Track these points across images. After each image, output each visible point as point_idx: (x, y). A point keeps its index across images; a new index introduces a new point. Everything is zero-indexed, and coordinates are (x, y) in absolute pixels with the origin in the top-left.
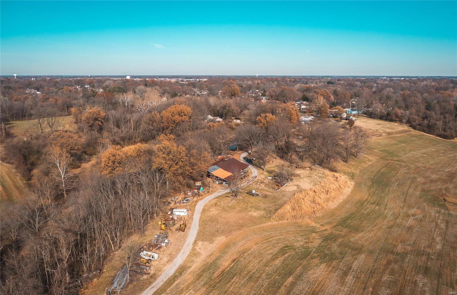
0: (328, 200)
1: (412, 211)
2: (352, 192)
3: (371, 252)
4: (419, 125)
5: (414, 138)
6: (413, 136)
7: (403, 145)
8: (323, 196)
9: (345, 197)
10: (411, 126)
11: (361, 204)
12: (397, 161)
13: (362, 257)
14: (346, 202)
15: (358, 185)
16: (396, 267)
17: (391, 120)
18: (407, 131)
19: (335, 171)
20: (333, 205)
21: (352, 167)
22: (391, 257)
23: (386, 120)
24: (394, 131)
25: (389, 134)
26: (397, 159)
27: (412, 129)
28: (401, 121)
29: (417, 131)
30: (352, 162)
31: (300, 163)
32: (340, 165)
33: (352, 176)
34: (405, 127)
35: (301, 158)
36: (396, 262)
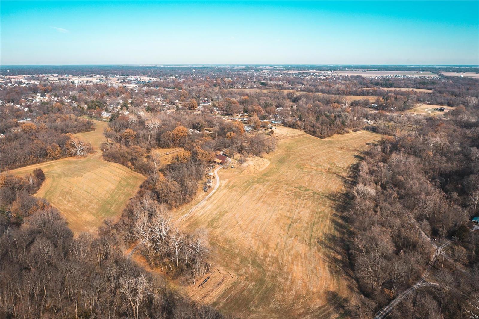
0: (260, 168)
1: (290, 171)
2: (269, 165)
3: (272, 181)
4: (310, 131)
5: (305, 139)
7: (298, 143)
8: (258, 167)
9: (266, 167)
10: (305, 131)
11: (272, 169)
12: (292, 152)
13: (269, 182)
14: (266, 169)
15: (272, 163)
17: (295, 128)
18: (302, 135)
19: (263, 158)
20: (261, 170)
21: (271, 155)
22: (278, 182)
23: (293, 128)
24: (295, 135)
25: (292, 137)
26: (292, 151)
27: (305, 133)
28: (300, 129)
29: (308, 135)
30: (271, 153)
31: (248, 155)
32: (265, 155)
33: (270, 160)
34: (302, 132)
35: (248, 153)
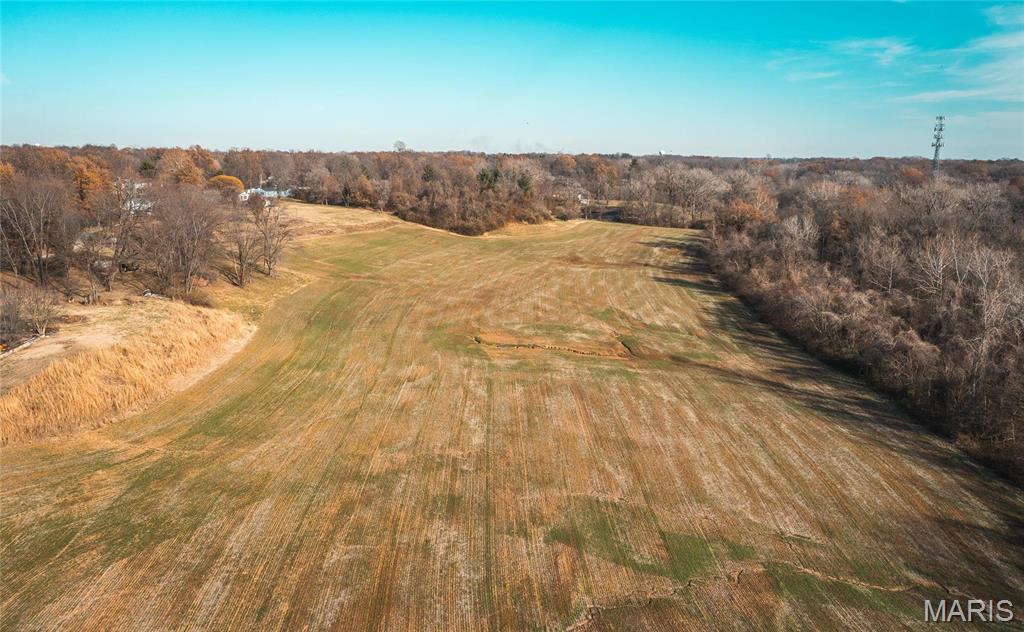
1: (407, 371)
2: (247, 348)
4: (412, 209)
5: (405, 237)
6: (401, 232)
7: (385, 248)
9: (225, 359)
10: (396, 214)
11: (274, 370)
13: (265, 506)
14: (226, 371)
15: (268, 333)
16: (368, 515)
17: (355, 205)
18: (389, 224)
19: (207, 305)
21: (256, 295)
22: (353, 491)
23: (342, 204)
24: (360, 224)
25: (350, 229)
26: (368, 274)
27: (397, 220)
28: (374, 206)
29: (410, 223)
30: (255, 285)
31: (105, 296)
33: (254, 314)
34: (385, 217)
35: (104, 282)
36: (367, 501)
